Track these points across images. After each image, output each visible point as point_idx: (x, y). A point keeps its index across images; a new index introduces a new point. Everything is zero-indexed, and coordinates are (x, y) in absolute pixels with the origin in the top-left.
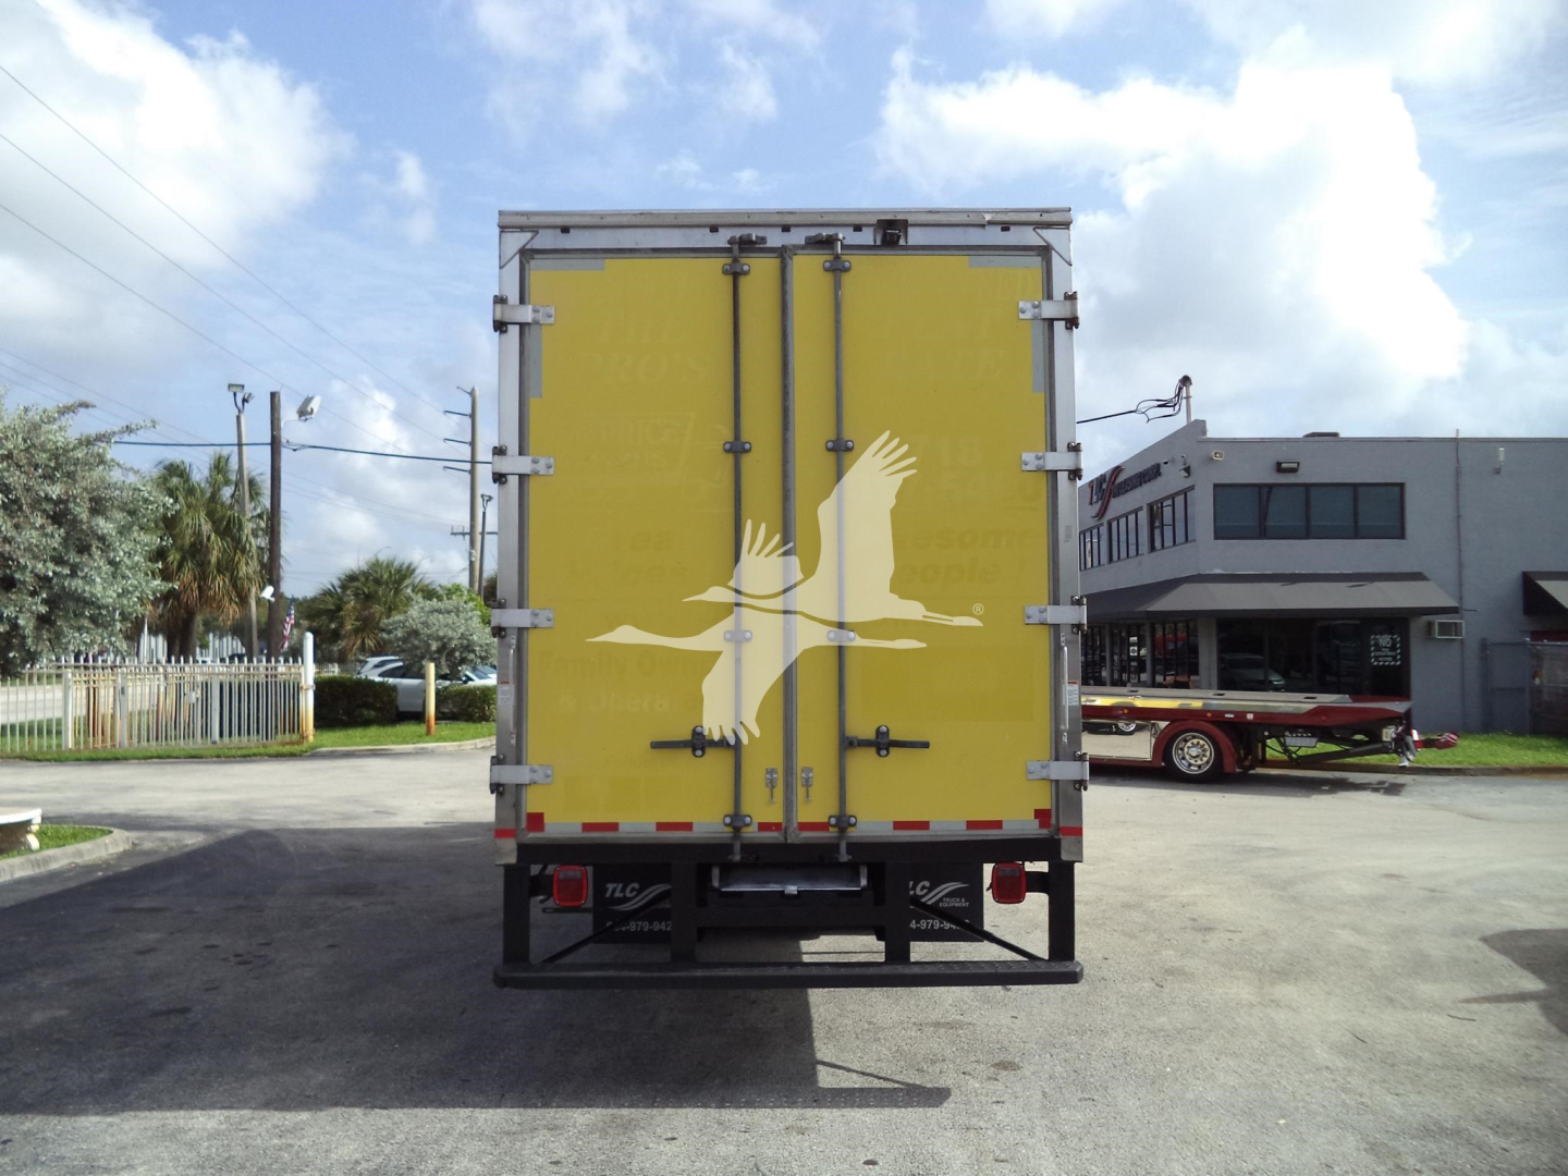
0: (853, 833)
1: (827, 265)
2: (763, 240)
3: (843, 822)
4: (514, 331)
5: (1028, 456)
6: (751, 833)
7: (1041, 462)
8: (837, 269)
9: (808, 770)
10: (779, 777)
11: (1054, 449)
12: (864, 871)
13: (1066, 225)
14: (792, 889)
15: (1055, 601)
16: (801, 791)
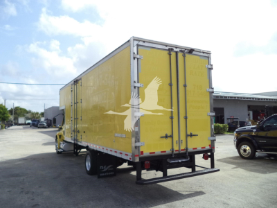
2: (173, 49)
3: (187, 149)
4: (136, 59)
5: (207, 89)
8: (184, 56)
9: (182, 140)
10: (178, 142)
11: (210, 88)
12: (189, 157)
14: (180, 161)
15: (211, 112)
16: (181, 144)
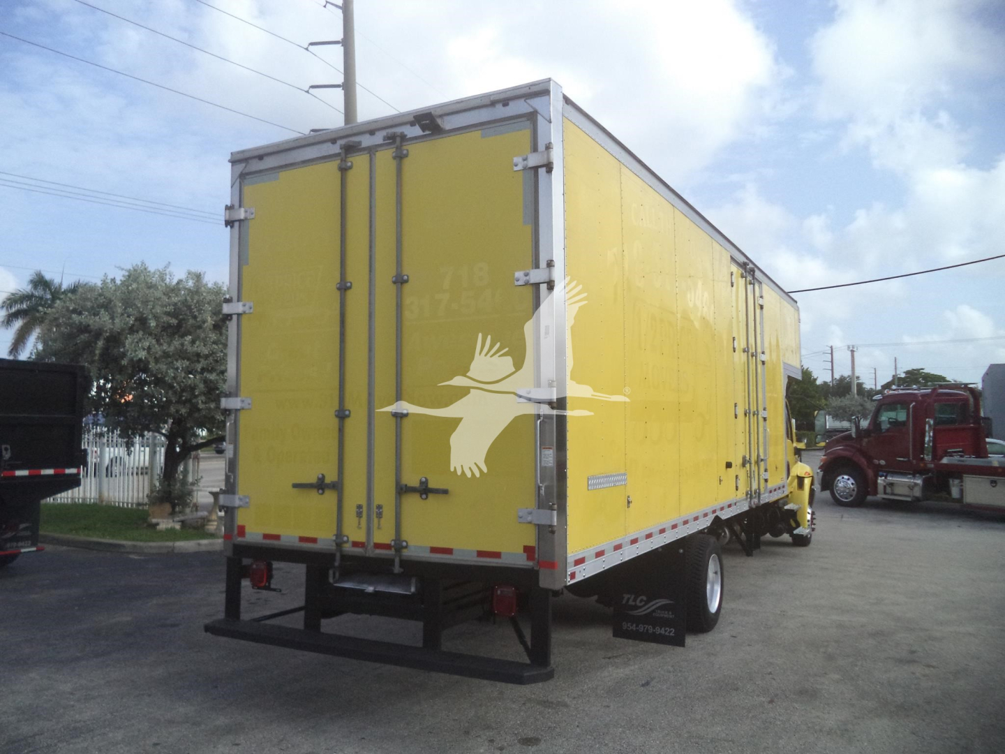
0: (405, 553)
1: (394, 154)
2: (360, 143)
3: (399, 545)
5: (519, 274)
6: (348, 548)
7: (527, 278)
8: (400, 157)
9: (379, 507)
10: (364, 510)
11: (537, 266)
12: (414, 580)
13: (546, 92)
14: (370, 589)
15: (538, 384)
16: (376, 520)
